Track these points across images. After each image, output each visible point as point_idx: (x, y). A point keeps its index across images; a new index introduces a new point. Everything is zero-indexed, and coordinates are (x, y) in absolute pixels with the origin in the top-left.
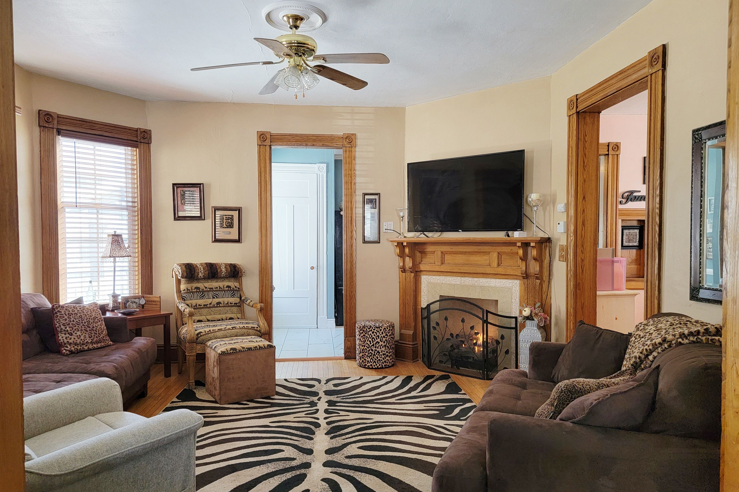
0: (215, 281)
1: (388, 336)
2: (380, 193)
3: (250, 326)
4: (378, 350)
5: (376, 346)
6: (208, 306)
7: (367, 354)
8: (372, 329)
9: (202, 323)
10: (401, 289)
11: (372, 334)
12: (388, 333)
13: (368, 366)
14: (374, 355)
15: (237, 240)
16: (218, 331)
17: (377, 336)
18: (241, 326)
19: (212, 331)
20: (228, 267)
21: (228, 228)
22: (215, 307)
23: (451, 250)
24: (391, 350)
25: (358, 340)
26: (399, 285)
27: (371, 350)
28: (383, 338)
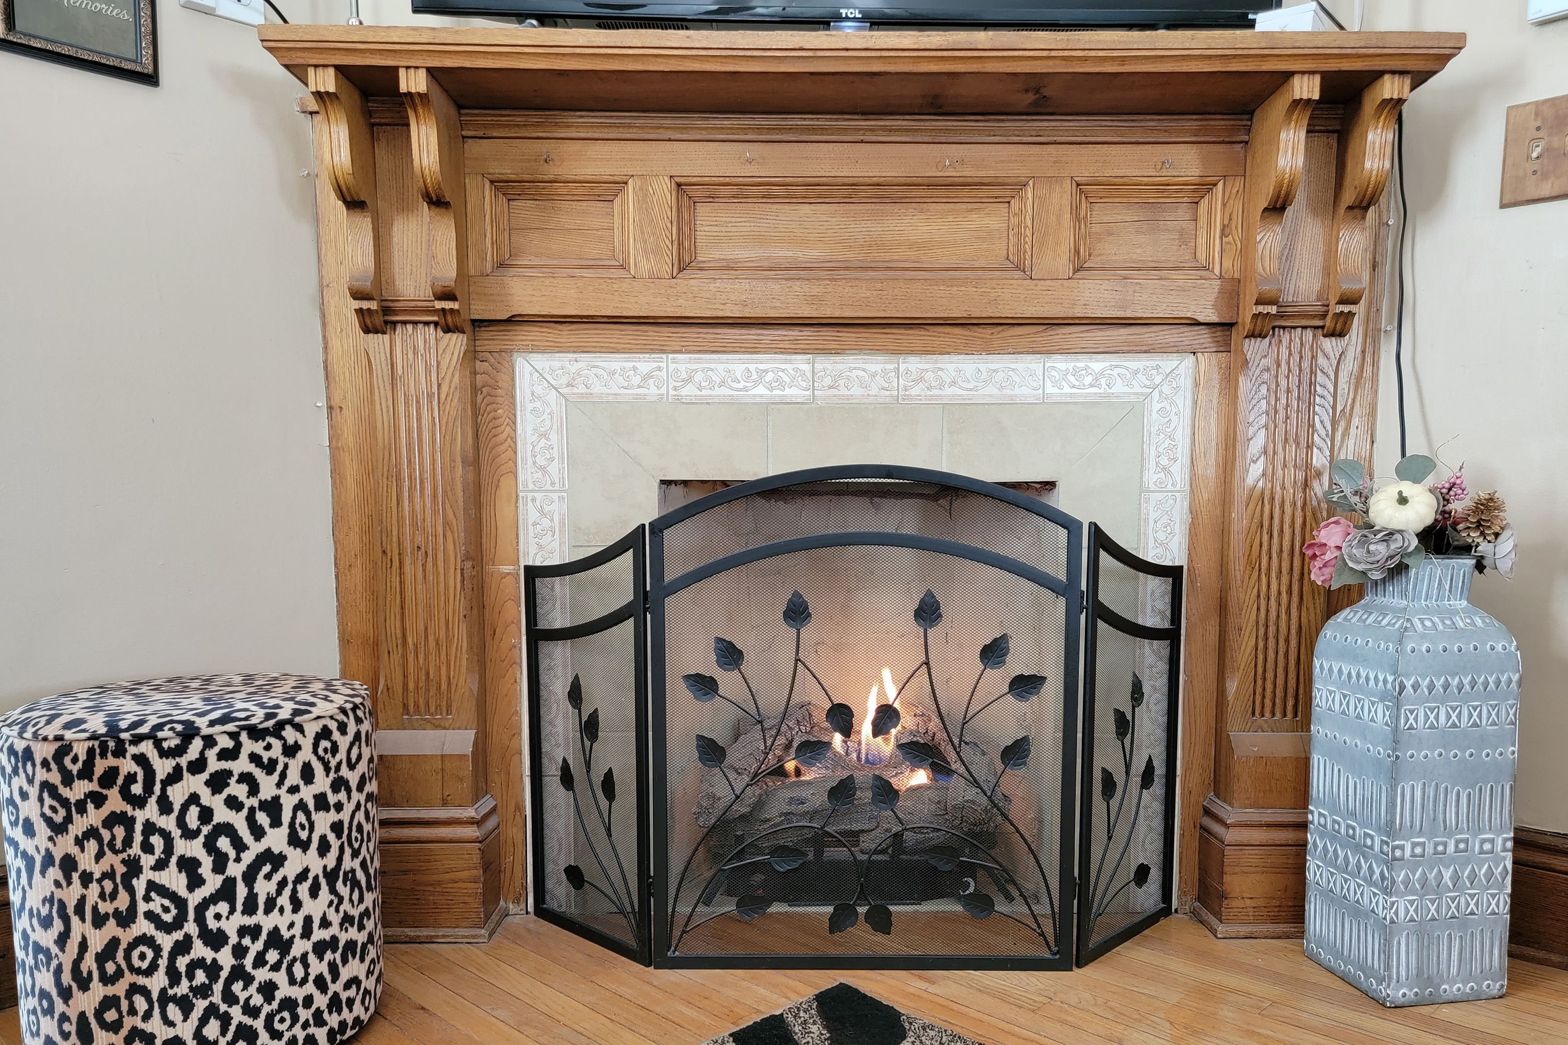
1: (349, 791)
4: (267, 922)
5: (251, 897)
7: (157, 982)
8: (211, 754)
10: (346, 458)
11: (204, 792)
12: (352, 767)
14: (238, 973)
17: (264, 805)
23: (754, 170)
24: (369, 898)
25: (43, 873)
26: (331, 427)
27: (198, 944)
28: (317, 809)
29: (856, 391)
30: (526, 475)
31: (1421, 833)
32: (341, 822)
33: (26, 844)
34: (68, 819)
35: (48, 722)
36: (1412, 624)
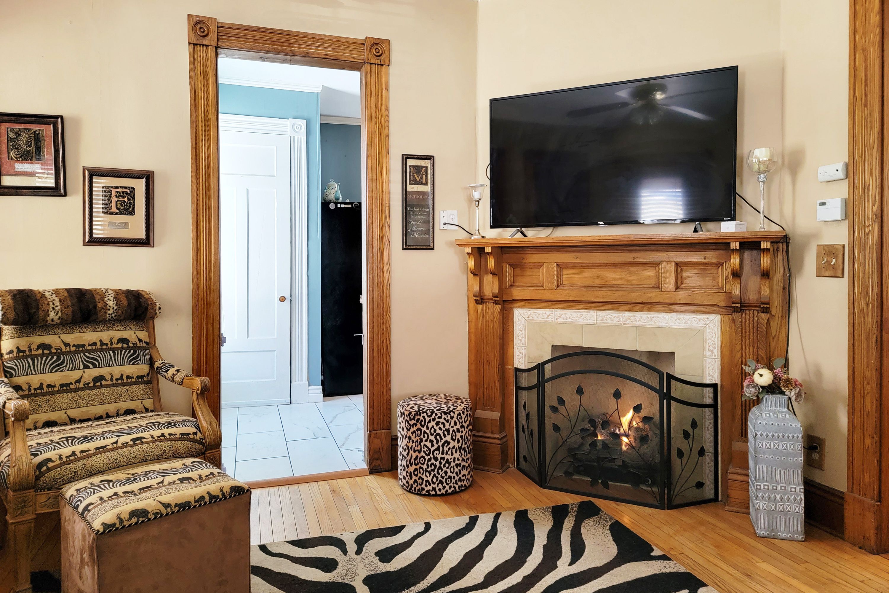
0: (90, 328)
1: (465, 428)
2: (434, 156)
3: (178, 430)
4: (446, 457)
5: (443, 451)
6: (72, 387)
7: (425, 467)
8: (437, 417)
9: (55, 429)
10: (472, 335)
11: (435, 426)
12: (465, 422)
13: (428, 491)
14: (440, 468)
15: (142, 239)
16: (95, 454)
17: (446, 430)
18: (156, 433)
19: (79, 455)
20: (123, 297)
21: (121, 214)
22: (90, 388)
23: (578, 261)
24: (469, 455)
25: (405, 439)
26: (469, 327)
27: (433, 459)
28: (457, 432)
29: (609, 321)
30: (516, 342)
31: (767, 481)
32: (462, 435)
33: (402, 432)
34: (410, 428)
35: (407, 407)
36: (762, 415)
